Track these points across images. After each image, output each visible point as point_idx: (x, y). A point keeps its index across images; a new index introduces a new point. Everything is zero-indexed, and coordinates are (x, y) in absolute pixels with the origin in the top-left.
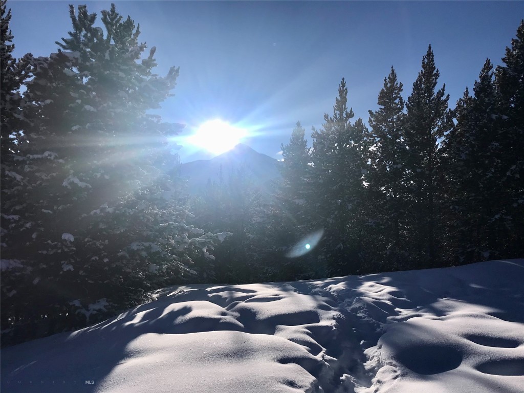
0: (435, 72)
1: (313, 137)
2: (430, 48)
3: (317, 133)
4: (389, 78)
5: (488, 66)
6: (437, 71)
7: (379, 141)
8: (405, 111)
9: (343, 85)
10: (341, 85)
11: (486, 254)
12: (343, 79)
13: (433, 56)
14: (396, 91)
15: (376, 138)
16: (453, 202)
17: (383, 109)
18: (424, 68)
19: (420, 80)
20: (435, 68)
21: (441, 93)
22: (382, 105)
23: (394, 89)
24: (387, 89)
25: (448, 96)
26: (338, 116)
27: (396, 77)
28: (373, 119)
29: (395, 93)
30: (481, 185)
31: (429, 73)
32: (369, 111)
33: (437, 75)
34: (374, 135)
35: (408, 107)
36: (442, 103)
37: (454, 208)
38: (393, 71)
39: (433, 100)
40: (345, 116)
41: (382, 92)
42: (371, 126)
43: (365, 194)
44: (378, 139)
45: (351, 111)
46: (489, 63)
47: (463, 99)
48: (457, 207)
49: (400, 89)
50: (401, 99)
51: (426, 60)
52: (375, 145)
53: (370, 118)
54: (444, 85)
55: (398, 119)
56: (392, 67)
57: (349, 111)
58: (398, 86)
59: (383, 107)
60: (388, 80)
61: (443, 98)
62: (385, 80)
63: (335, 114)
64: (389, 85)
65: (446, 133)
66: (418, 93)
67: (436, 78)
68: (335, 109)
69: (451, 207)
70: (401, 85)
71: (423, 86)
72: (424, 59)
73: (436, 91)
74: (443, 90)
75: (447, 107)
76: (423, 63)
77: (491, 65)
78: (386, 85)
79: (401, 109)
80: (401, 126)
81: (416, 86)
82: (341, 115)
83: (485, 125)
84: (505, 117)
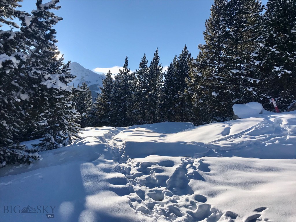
1: (115, 78)
2: (157, 49)
3: (116, 76)
4: (144, 58)
5: (176, 58)
7: (139, 81)
9: (127, 59)
12: (127, 56)
13: (158, 52)
14: (146, 63)
18: (155, 56)
19: (153, 60)
20: (158, 57)
21: (160, 66)
23: (145, 62)
24: (142, 62)
25: (163, 67)
26: (124, 71)
32: (136, 70)
33: (159, 59)
35: (149, 70)
36: (160, 69)
37: (159, 107)
38: (145, 55)
40: (127, 71)
41: (141, 63)
45: (129, 69)
46: (176, 57)
48: (160, 107)
49: (147, 62)
50: (147, 66)
51: (156, 53)
54: (161, 63)
59: (141, 69)
60: (143, 59)
61: (161, 67)
62: (142, 58)
64: (143, 60)
66: (152, 65)
67: (159, 60)
68: (123, 68)
70: (148, 61)
71: (154, 63)
73: (159, 64)
78: (142, 60)
81: (152, 63)
83: (170, 81)
84: (175, 79)
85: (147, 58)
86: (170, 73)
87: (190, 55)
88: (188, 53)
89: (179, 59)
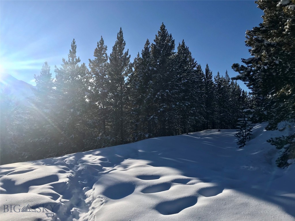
0: (123, 42)
1: (55, 71)
2: (121, 29)
3: (58, 69)
4: (100, 42)
5: (148, 43)
6: (125, 42)
7: (95, 77)
8: (109, 61)
9: (74, 43)
10: (73, 43)
11: (147, 136)
12: (74, 39)
13: (122, 34)
14: (104, 50)
15: (93, 75)
16: (132, 110)
17: (97, 59)
18: (118, 39)
19: (116, 45)
20: (123, 40)
21: (127, 54)
22: (96, 57)
23: (103, 49)
24: (99, 48)
25: (130, 56)
26: (71, 60)
27: (103, 42)
28: (91, 64)
29: (103, 51)
30: (145, 102)
31: (120, 43)
32: (89, 59)
33: (125, 44)
34: (92, 73)
35: (110, 59)
36: (127, 59)
37: (133, 113)
38: (102, 39)
39: (122, 57)
40: (75, 61)
41: (96, 50)
42: (90, 68)
43: (87, 106)
44: (94, 76)
45: (79, 58)
46: (148, 41)
47: (137, 58)
48: (134, 113)
49: (106, 49)
50: (106, 54)
51: (119, 35)
52: (93, 79)
53: (89, 63)
54: (128, 50)
55: (105, 65)
56: (102, 37)
57: (77, 58)
58: (105, 47)
59: (97, 58)
60: (99, 43)
61: (128, 56)
62: (98, 43)
63: (69, 59)
64: (100, 46)
65: (129, 75)
66: (115, 52)
67: (124, 46)
68: (69, 56)
69: (131, 113)
70: (106, 47)
71: (118, 49)
72: (118, 34)
73: (124, 52)
74: (128, 52)
75: (129, 61)
76: (118, 36)
77: (149, 42)
78: (98, 46)
79: (106, 60)
80: (106, 69)
81: (114, 48)
82: (73, 60)
83: (147, 72)
84: (155, 69)
85: (105, 44)
86: (145, 60)
87: (171, 36)
88: (167, 34)
89: (155, 43)
